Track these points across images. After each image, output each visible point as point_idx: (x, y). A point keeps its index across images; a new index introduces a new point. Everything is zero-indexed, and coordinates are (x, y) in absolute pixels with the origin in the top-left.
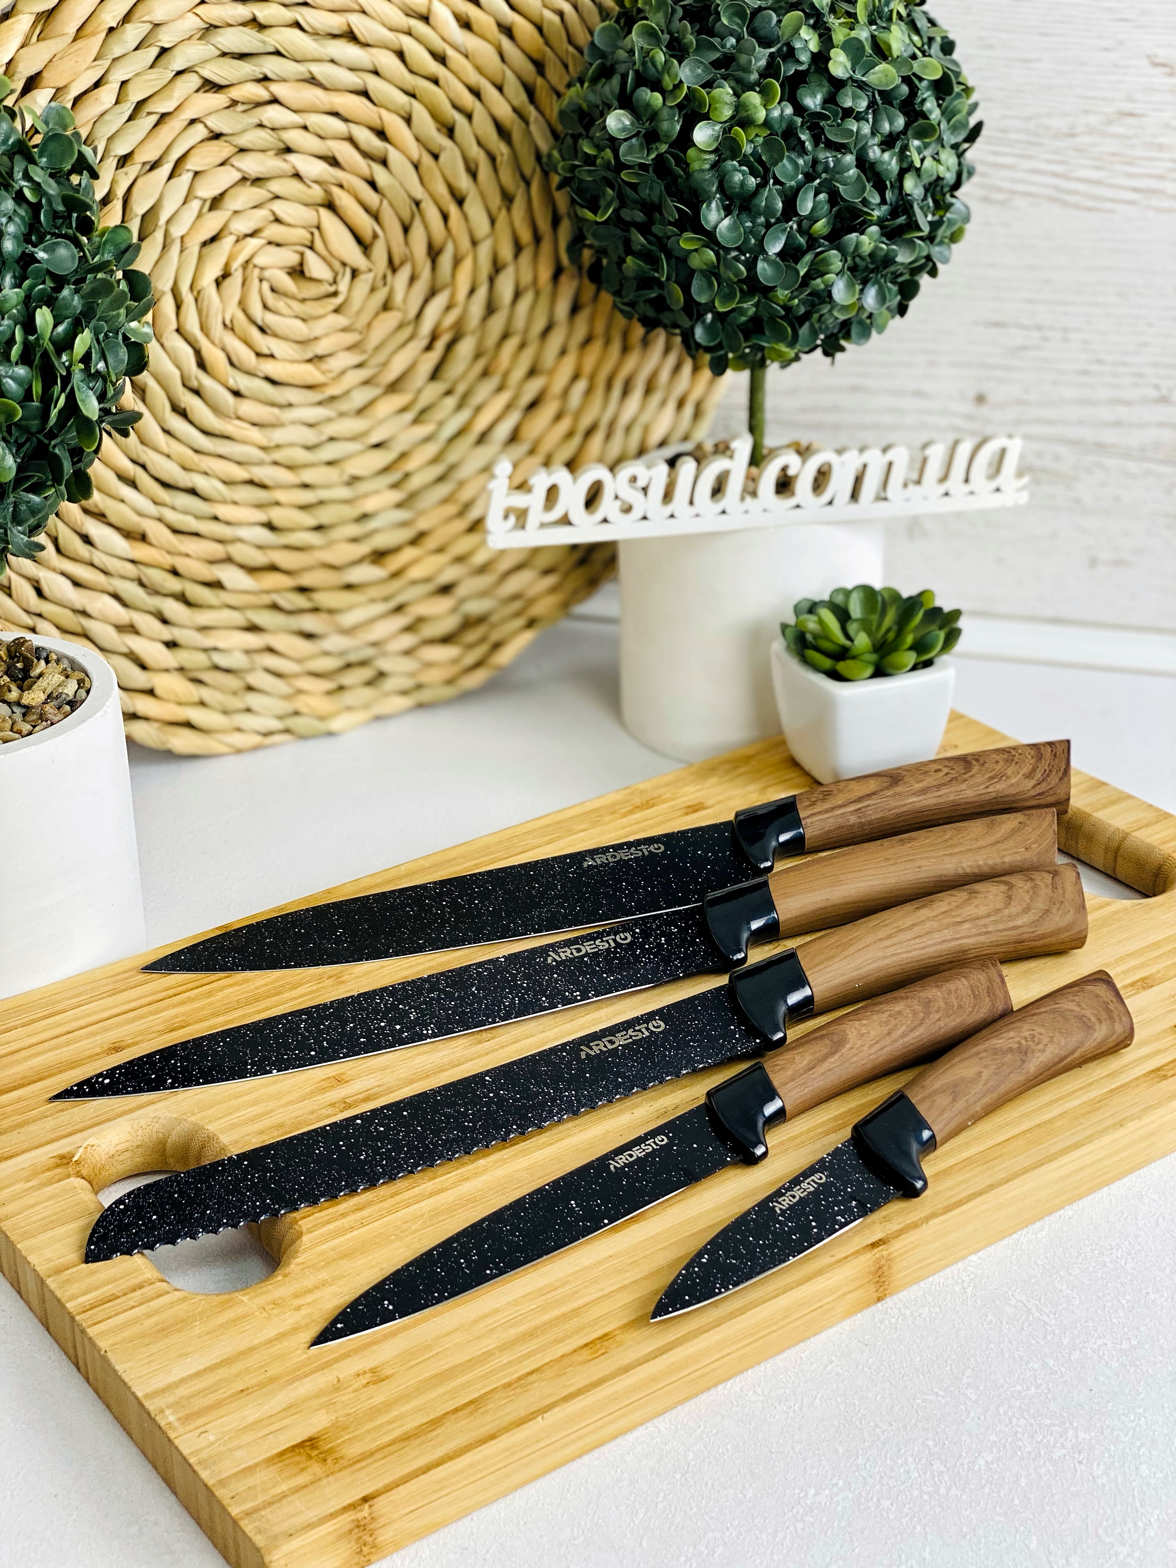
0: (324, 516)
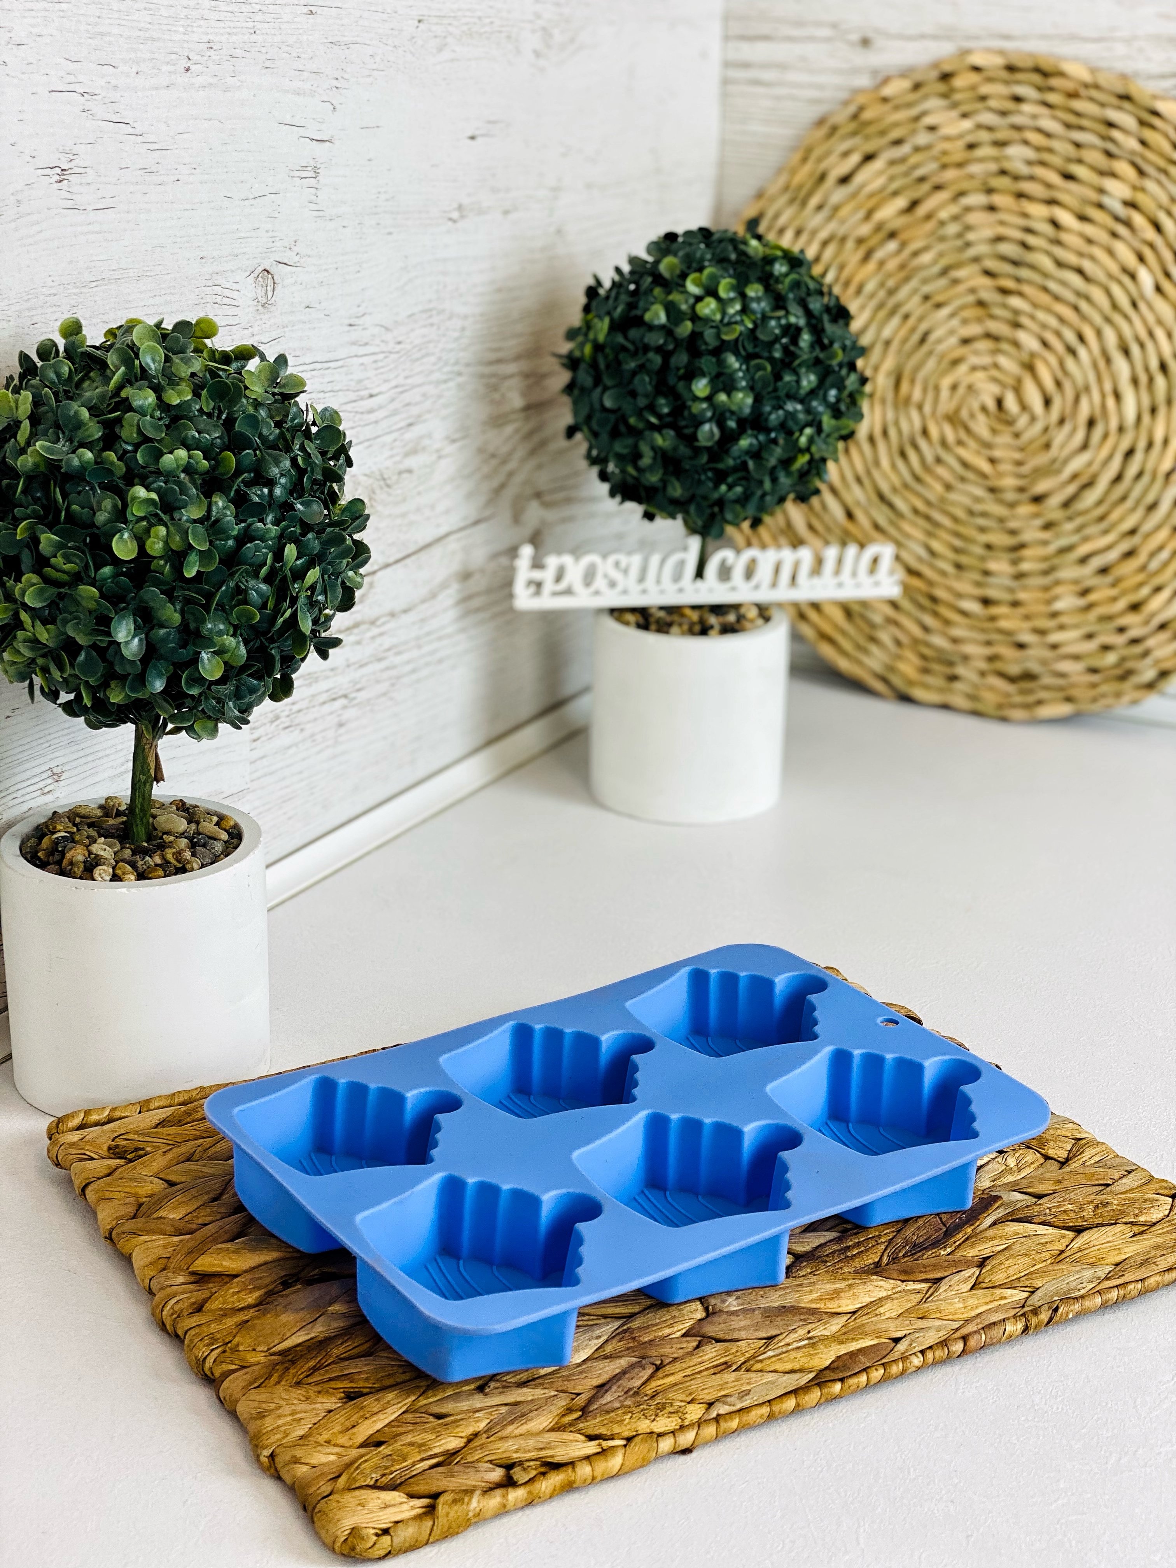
0: (964, 560)
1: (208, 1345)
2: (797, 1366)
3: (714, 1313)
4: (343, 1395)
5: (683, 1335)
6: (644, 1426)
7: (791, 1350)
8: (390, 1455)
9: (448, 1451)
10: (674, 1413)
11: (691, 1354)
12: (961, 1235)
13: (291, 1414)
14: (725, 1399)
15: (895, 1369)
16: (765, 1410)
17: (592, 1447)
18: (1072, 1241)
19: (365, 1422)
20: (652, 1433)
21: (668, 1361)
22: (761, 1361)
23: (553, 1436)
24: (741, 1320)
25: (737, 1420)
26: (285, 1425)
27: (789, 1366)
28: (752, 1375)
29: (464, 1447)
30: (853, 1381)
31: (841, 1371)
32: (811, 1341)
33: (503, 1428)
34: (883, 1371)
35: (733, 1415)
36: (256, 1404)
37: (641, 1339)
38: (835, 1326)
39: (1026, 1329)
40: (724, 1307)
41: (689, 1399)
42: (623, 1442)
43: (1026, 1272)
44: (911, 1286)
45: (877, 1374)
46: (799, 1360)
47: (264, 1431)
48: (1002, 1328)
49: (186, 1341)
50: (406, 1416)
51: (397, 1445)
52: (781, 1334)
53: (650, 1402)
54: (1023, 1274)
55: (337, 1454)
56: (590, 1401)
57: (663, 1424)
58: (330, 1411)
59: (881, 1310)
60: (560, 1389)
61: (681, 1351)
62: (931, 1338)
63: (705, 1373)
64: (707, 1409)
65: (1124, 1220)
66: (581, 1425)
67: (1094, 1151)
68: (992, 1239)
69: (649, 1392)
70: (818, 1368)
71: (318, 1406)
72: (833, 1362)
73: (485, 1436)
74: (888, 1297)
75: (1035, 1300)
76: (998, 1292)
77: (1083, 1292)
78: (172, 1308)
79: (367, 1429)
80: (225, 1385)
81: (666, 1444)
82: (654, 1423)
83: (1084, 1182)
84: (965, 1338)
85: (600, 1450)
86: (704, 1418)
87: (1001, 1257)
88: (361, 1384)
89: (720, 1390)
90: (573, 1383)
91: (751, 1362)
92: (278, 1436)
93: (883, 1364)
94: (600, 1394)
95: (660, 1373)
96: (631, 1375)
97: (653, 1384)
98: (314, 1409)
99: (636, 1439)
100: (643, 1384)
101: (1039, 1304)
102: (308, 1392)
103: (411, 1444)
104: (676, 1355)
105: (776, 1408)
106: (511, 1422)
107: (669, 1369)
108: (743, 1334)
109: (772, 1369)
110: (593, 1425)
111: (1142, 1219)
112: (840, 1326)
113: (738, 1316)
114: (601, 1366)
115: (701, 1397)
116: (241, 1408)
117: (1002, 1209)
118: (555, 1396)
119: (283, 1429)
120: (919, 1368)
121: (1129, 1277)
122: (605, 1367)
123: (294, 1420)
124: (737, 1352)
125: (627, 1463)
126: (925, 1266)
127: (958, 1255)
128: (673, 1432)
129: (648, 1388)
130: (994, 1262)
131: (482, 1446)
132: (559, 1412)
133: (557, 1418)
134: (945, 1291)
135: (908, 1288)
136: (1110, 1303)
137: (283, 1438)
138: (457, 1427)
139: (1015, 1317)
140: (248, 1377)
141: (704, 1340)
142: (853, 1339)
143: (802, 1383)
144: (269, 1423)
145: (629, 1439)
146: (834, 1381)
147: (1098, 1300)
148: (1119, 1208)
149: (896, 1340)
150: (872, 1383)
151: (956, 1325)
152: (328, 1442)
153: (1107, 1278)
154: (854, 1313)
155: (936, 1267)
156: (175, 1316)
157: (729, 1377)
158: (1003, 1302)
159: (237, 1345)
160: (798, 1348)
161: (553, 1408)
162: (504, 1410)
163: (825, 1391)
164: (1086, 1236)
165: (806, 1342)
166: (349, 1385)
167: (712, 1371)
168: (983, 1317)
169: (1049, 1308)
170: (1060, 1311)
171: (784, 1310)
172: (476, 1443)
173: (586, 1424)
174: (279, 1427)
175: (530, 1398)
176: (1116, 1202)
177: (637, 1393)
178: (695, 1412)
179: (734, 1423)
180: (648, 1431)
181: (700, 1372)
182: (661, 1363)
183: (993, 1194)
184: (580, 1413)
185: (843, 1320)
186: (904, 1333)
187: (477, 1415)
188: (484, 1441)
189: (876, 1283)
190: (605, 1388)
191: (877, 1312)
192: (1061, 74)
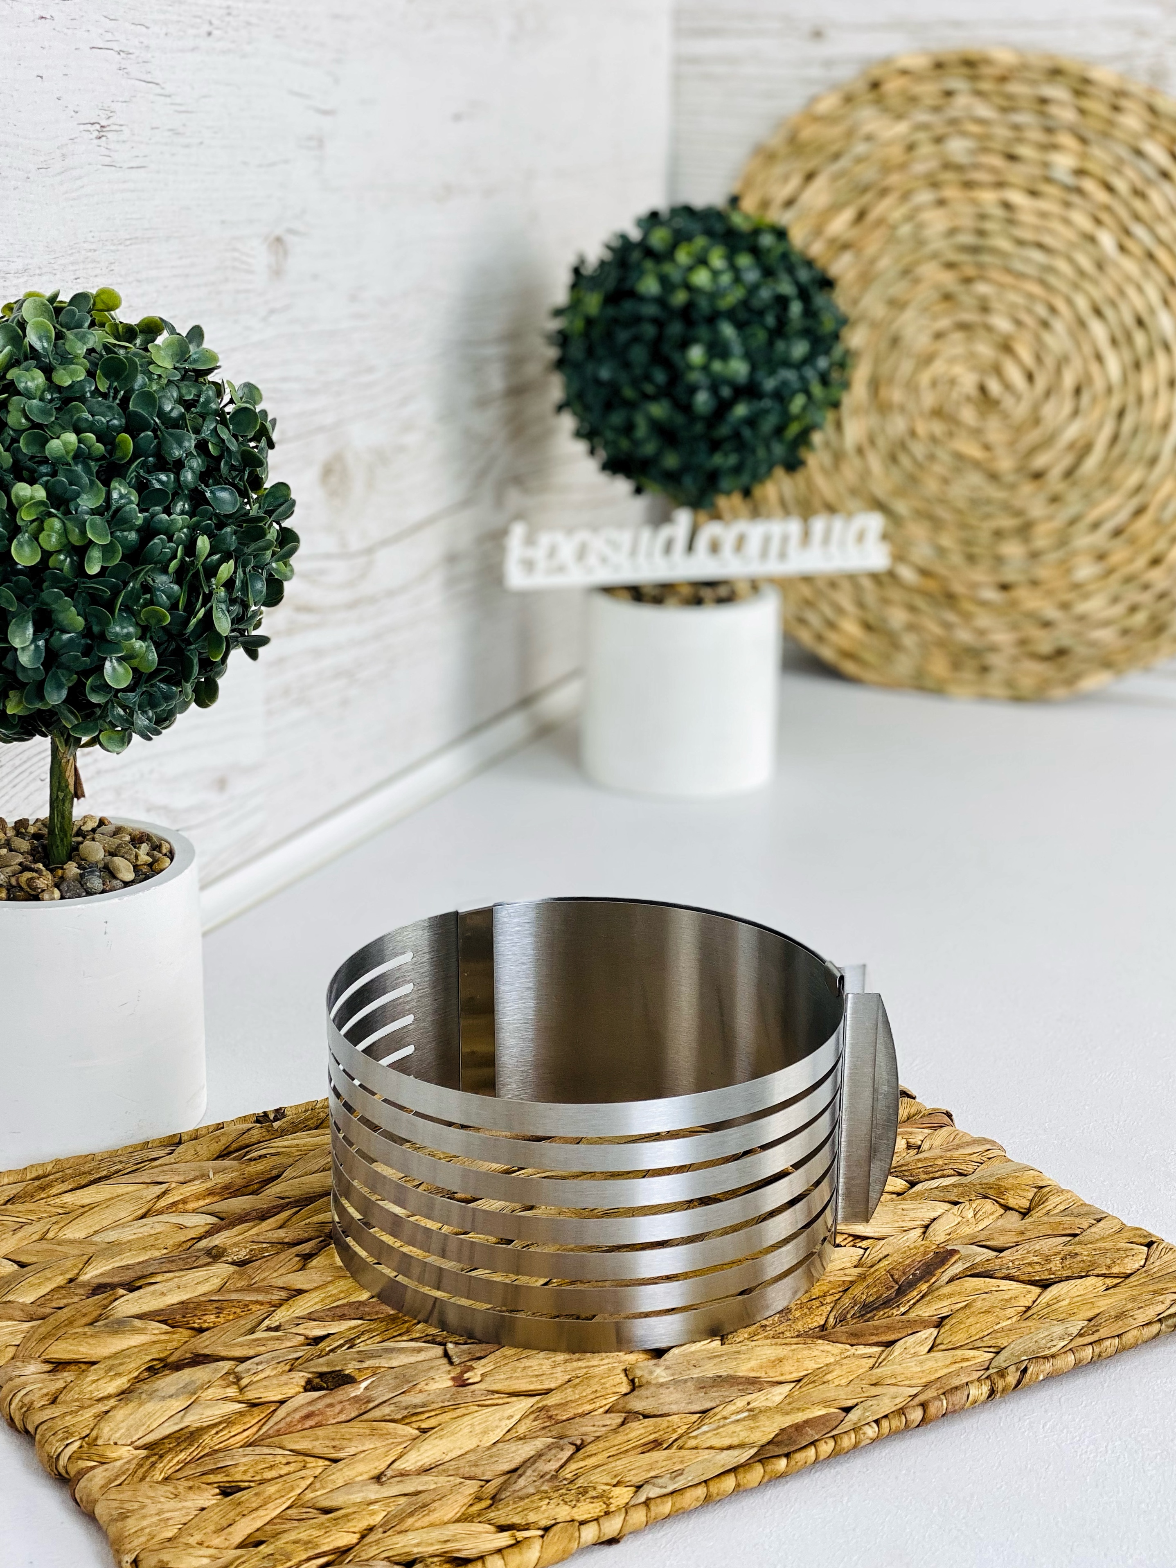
1: (63, 1440)
2: (735, 1441)
3: (640, 1386)
4: (217, 1491)
5: (606, 1412)
6: (563, 1512)
7: (729, 1424)
8: (272, 1554)
9: (339, 1548)
10: (597, 1497)
11: (615, 1431)
12: (915, 1293)
13: (157, 1514)
14: (655, 1480)
15: (847, 1442)
16: (701, 1491)
17: (504, 1539)
18: (1039, 1296)
19: (243, 1520)
20: (573, 1521)
21: (589, 1441)
22: (695, 1437)
23: (460, 1528)
24: (671, 1393)
25: (670, 1504)
26: (150, 1526)
27: (727, 1442)
28: (684, 1452)
29: (357, 1544)
30: (799, 1457)
31: (786, 1445)
32: (752, 1413)
33: (402, 1520)
34: (833, 1444)
35: (665, 1499)
36: (116, 1504)
37: (559, 1417)
38: (778, 1394)
39: (992, 1392)
40: (651, 1378)
41: (615, 1481)
42: (540, 1533)
43: (990, 1331)
44: (862, 1350)
45: (826, 1448)
46: (739, 1433)
47: (127, 1534)
48: (966, 1393)
49: (38, 1437)
50: (289, 1512)
51: (280, 1543)
52: (717, 1406)
53: (570, 1486)
54: (986, 1333)
55: (210, 1557)
56: (502, 1488)
57: (586, 1509)
58: (203, 1509)
59: (829, 1377)
60: (467, 1475)
61: (604, 1429)
62: (886, 1406)
63: (633, 1452)
64: (636, 1492)
65: (1095, 1272)
66: (492, 1514)
67: (1058, 1200)
68: (950, 1296)
69: (568, 1476)
70: (760, 1443)
71: (188, 1504)
72: (777, 1435)
73: (381, 1530)
74: (837, 1362)
75: (1001, 1361)
76: (959, 1352)
77: (1054, 1350)
78: (21, 1401)
79: (244, 1529)
80: (82, 1483)
81: (589, 1533)
82: (575, 1510)
83: (1050, 1232)
84: (924, 1405)
85: (513, 1542)
86: (632, 1503)
87: (961, 1315)
88: (238, 1477)
89: (648, 1471)
90: (482, 1468)
91: (684, 1439)
92: (143, 1539)
93: (833, 1437)
94: (512, 1480)
95: (580, 1454)
96: (548, 1457)
97: (573, 1466)
98: (184, 1507)
99: (555, 1528)
100: (562, 1467)
101: (1004, 1365)
102: (176, 1488)
103: (295, 1542)
104: (598, 1434)
105: (714, 1488)
106: (411, 1514)
107: (590, 1449)
108: (674, 1408)
109: (708, 1445)
110: (503, 1515)
111: (1115, 1270)
112: (784, 1396)
113: (668, 1388)
114: (514, 1448)
115: (628, 1479)
116: (100, 1510)
117: (960, 1264)
118: (461, 1483)
119: (147, 1530)
120: (873, 1440)
121: (1103, 1333)
122: (518, 1450)
123: (160, 1520)
124: (668, 1427)
125: (545, 1556)
126: (876, 1328)
127: (912, 1315)
128: (596, 1520)
129: (568, 1471)
130: (954, 1321)
131: (377, 1542)
132: (466, 1501)
133: (465, 1508)
134: (901, 1354)
135: (859, 1352)
136: (1085, 1362)
137: (148, 1540)
138: (349, 1521)
139: (979, 1380)
140: (107, 1474)
141: (631, 1416)
142: (798, 1409)
143: (743, 1461)
144: (132, 1524)
145: (547, 1529)
146: (779, 1456)
147: (1071, 1358)
148: (1089, 1259)
149: (847, 1410)
150: (822, 1458)
151: (914, 1391)
152: (201, 1544)
153: (1080, 1335)
154: (799, 1381)
155: (889, 1328)
156: (24, 1409)
157: (658, 1455)
158: (965, 1364)
159: (96, 1439)
160: (738, 1421)
161: (459, 1497)
162: (402, 1500)
163: (769, 1468)
164: (1054, 1290)
165: (746, 1414)
166: (225, 1479)
167: (640, 1450)
168: (943, 1381)
169: (1017, 1369)
170: (1029, 1372)
171: (720, 1381)
172: (371, 1538)
173: (498, 1513)
174: (142, 1529)
175: (433, 1487)
176: (1086, 1253)
177: (554, 1477)
178: (622, 1495)
179: (666, 1507)
180: (568, 1519)
181: (626, 1451)
182: (582, 1444)
183: (949, 1248)
184: (489, 1502)
185: (786, 1389)
186: (855, 1401)
187: (372, 1507)
188: (380, 1536)
189: (822, 1348)
190: (519, 1472)
191: (825, 1380)
192: (987, 61)
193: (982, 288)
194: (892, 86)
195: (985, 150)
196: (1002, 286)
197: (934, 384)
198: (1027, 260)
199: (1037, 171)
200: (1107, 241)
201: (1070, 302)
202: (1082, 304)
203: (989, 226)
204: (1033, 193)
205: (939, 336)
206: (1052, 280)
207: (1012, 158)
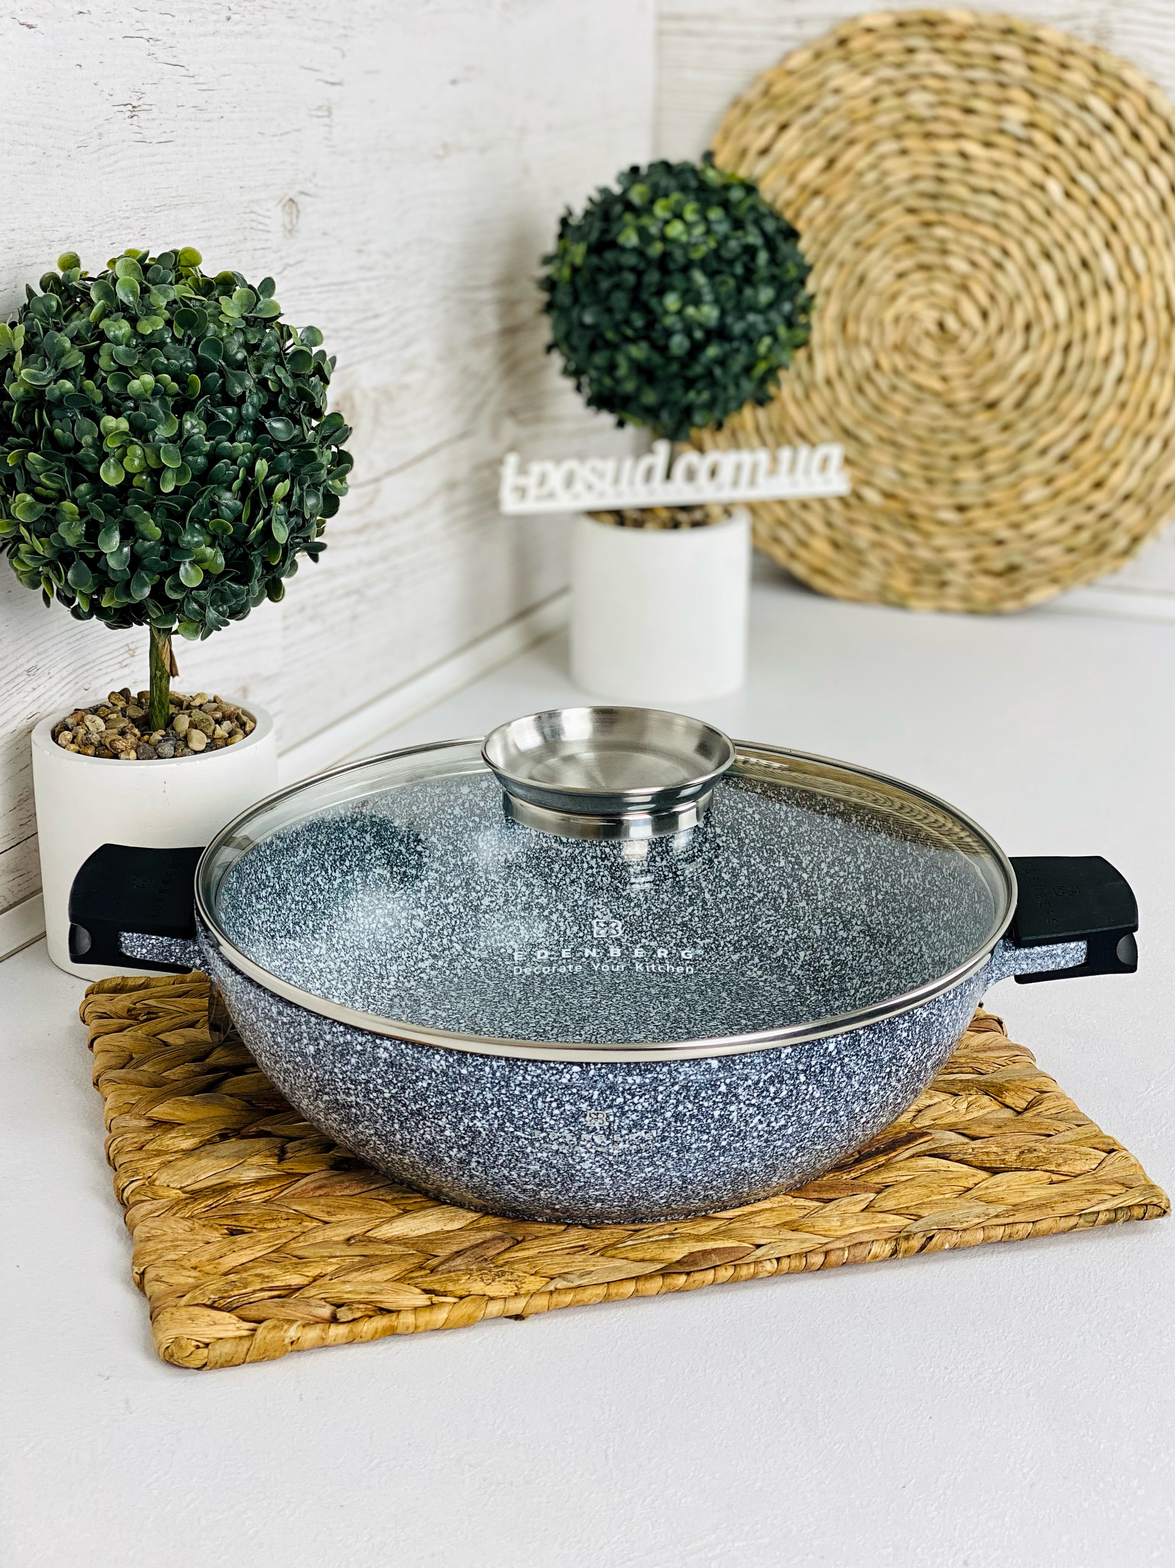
87: (901, 1187)
130: (892, 1190)
192: (946, 21)
193: (940, 232)
194: (858, 43)
195: (944, 104)
196: (959, 230)
197: (897, 320)
198: (981, 206)
199: (993, 124)
200: (1054, 188)
201: (1021, 245)
202: (1032, 247)
203: (946, 174)
204: (988, 145)
205: (901, 276)
206: (1004, 224)
207: (969, 111)
